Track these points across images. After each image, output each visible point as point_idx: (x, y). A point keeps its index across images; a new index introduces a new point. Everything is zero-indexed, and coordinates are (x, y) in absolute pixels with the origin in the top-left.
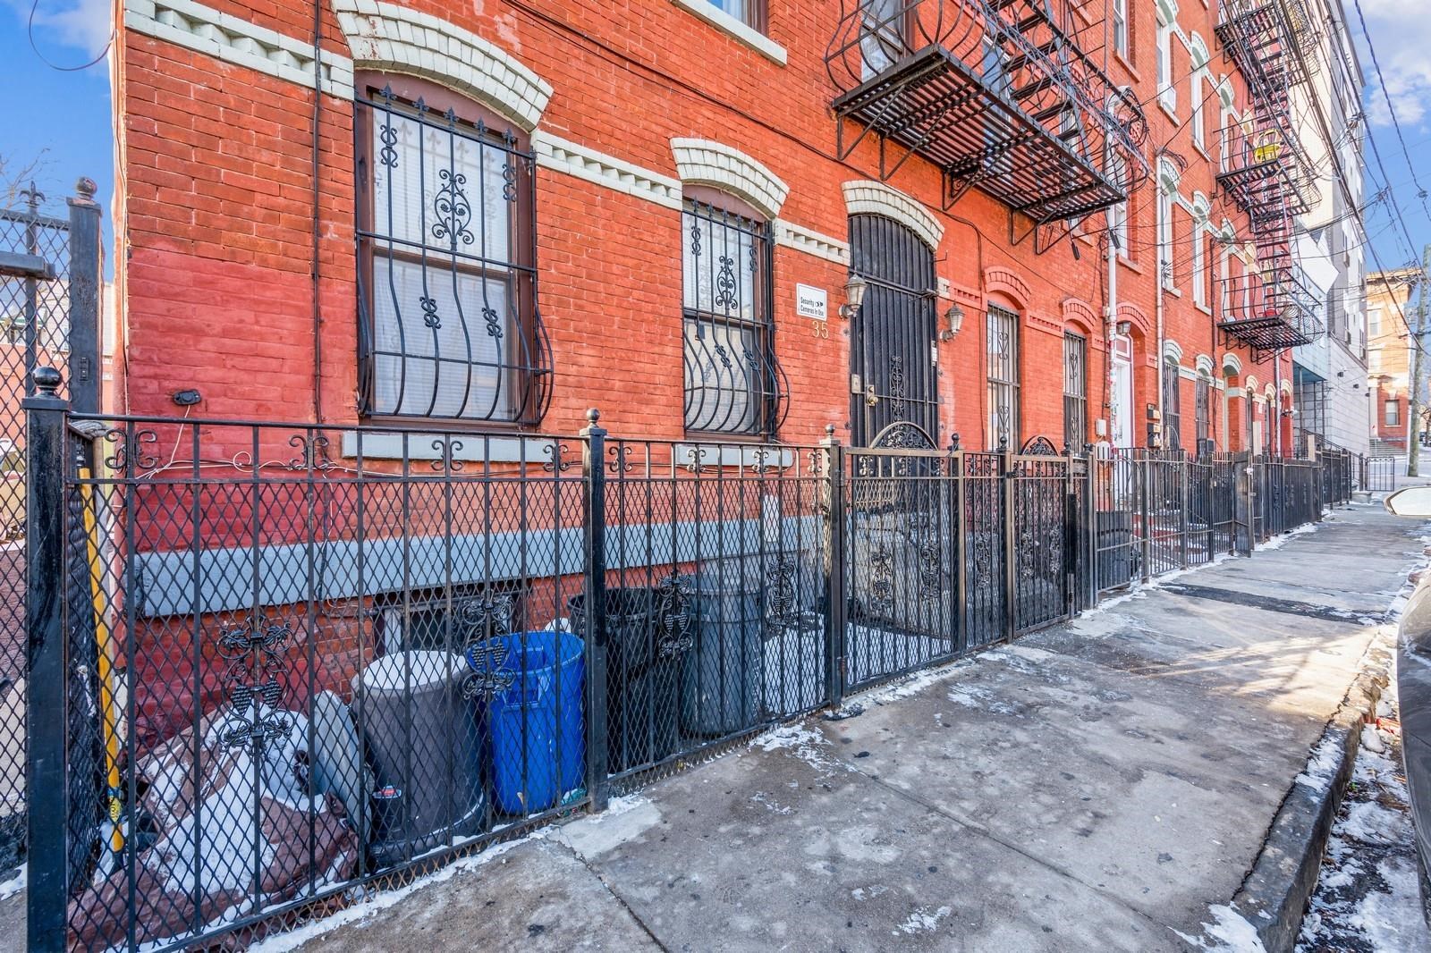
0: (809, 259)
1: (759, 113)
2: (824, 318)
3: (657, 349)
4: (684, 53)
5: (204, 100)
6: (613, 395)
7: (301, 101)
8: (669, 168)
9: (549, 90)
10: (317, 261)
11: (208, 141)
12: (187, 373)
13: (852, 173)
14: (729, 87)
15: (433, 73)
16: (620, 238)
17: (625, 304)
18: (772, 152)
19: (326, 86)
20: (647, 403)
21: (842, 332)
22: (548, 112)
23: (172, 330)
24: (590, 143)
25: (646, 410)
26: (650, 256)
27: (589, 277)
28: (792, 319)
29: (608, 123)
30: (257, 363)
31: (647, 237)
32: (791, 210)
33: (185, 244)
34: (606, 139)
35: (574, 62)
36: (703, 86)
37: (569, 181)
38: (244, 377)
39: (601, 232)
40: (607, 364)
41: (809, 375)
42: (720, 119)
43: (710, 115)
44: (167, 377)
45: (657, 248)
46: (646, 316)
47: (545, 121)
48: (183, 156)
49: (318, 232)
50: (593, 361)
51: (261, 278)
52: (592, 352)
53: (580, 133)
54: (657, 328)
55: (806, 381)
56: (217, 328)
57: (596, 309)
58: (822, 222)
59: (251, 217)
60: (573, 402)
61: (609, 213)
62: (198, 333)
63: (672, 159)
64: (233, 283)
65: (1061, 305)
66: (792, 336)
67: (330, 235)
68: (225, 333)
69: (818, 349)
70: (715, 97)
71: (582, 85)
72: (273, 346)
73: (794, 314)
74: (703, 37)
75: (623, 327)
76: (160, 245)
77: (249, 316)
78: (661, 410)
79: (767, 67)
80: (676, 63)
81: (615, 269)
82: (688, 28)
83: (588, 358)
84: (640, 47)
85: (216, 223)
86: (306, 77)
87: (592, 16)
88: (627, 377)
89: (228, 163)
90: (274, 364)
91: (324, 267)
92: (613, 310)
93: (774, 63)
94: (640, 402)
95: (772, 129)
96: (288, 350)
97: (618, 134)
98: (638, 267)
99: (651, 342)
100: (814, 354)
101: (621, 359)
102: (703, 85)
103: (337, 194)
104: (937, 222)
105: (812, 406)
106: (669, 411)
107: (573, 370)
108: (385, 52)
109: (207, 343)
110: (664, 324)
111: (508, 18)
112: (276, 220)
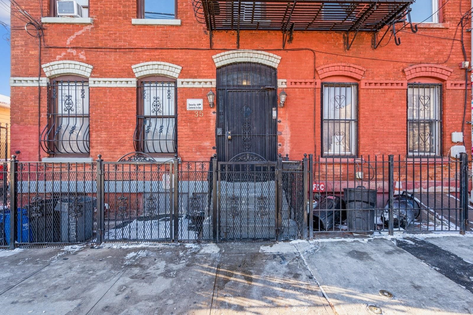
0: (194, 89)
1: (170, 46)
2: (202, 109)
3: (127, 130)
4: (138, 38)
5: (22, 95)
6: (111, 145)
7: (37, 89)
8: (131, 74)
9: (91, 67)
10: (39, 122)
11: (22, 103)
12: (18, 148)
13: (220, 51)
14: (156, 42)
15: (67, 73)
16: (114, 100)
17: (116, 119)
18: (175, 57)
19: (41, 85)
20: (123, 146)
21: (211, 113)
22: (93, 72)
23: (16, 140)
24: (105, 76)
25: (123, 148)
26: (124, 103)
27: (104, 113)
28: (185, 112)
29: (111, 69)
30: (29, 144)
31: (124, 98)
32: (183, 74)
33: (18, 124)
34: (110, 74)
35: (101, 56)
36: (145, 46)
37: (99, 89)
38: (27, 147)
39: (108, 100)
40: (110, 136)
41: (193, 131)
42: (152, 53)
43: (148, 54)
44: (15, 149)
45: (127, 100)
46: (123, 121)
47: (92, 75)
48: (18, 107)
49: (40, 116)
50: (105, 136)
51: (30, 127)
52: (105, 133)
53: (103, 75)
54: (127, 124)
55: (191, 133)
56: (23, 139)
57: (107, 121)
58: (201, 74)
59: (29, 116)
60: (99, 147)
61: (111, 94)
62: (20, 140)
63: (133, 72)
64: (25, 129)
65: (403, 71)
66: (184, 118)
67: (42, 116)
68: (24, 140)
69: (198, 121)
70: (151, 47)
71: (103, 61)
72: (32, 141)
73: (186, 110)
74: (145, 30)
75: (115, 125)
76: (15, 124)
77: (28, 136)
78: (128, 148)
79: (174, 29)
80: (136, 43)
81: (113, 109)
82: (140, 30)
83: (104, 135)
84: (122, 43)
85: (23, 118)
86: (37, 85)
87: (107, 41)
88: (116, 139)
89: (25, 106)
90: (32, 144)
91: (41, 123)
92: (112, 121)
93: (177, 26)
94: (120, 146)
95: (175, 49)
96: (34, 141)
97: (114, 71)
98: (120, 107)
99: (125, 128)
100: (196, 123)
101: (115, 134)
102: (145, 45)
103: (44, 107)
104: (275, 56)
105: (194, 142)
106: (130, 148)
107: (99, 139)
108: (53, 73)
109: (21, 142)
110: (129, 122)
111: (82, 53)
112: (32, 115)
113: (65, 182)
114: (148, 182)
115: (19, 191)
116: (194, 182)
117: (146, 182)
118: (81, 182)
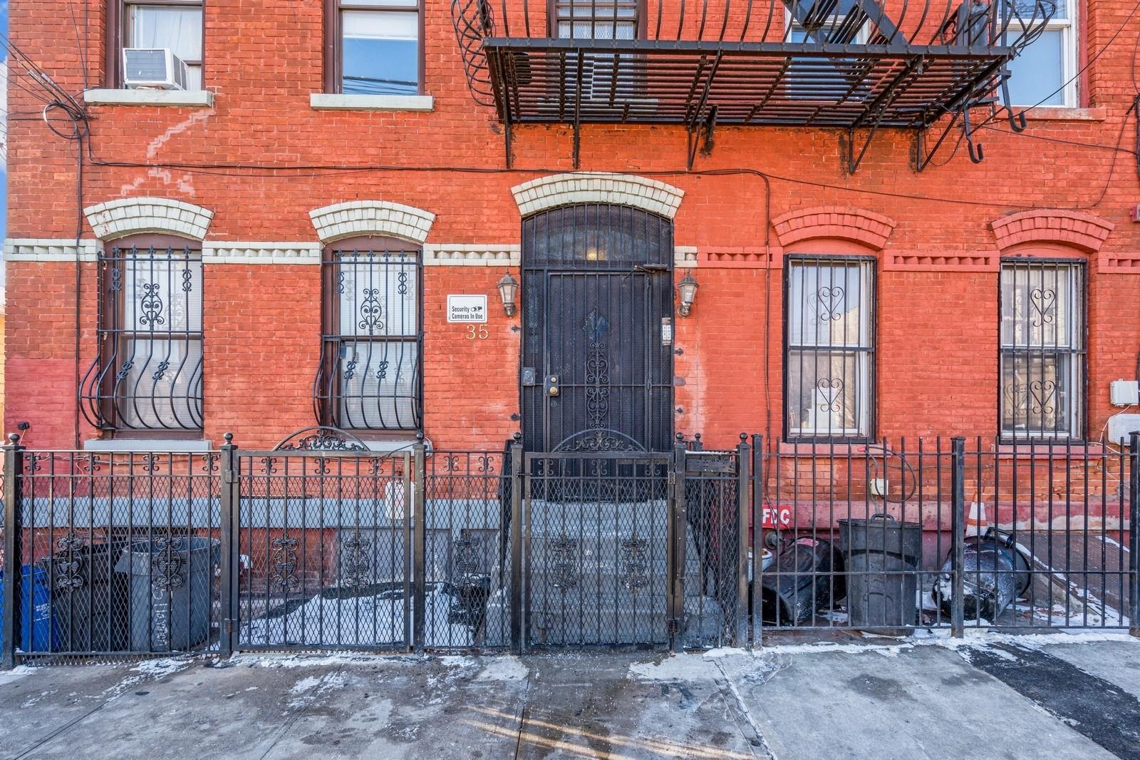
0: (465, 271)
1: (405, 161)
2: (484, 319)
3: (296, 371)
4: (326, 143)
5: (34, 282)
6: (258, 408)
7: (73, 269)
8: (308, 233)
9: (209, 213)
10: (78, 350)
11: (34, 303)
12: (25, 414)
13: (531, 174)
14: (372, 151)
15: (148, 229)
16: (265, 297)
17: (269, 343)
18: (419, 189)
19: (82, 258)
20: (287, 411)
21: (509, 329)
22: (212, 226)
23: (20, 395)
24: (244, 237)
25: (286, 416)
26: (290, 304)
27: (241, 328)
28: (442, 328)
29: (258, 218)
30: (52, 407)
31: (289, 290)
32: (437, 233)
33: (25, 354)
34: (255, 230)
35: (232, 187)
36: (344, 162)
37: (227, 267)
38: (47, 414)
39: (251, 296)
40: (253, 386)
41: (462, 374)
42: (361, 181)
43: (351, 181)
44: (17, 417)
45: (298, 297)
46: (287, 348)
47: (211, 234)
48: (25, 312)
49: (79, 334)
50: (243, 386)
51: (54, 364)
52: (242, 379)
53: (237, 233)
54: (297, 356)
55: (459, 380)
56: (36, 392)
57: (247, 350)
58: (483, 233)
59: (51, 335)
60: (227, 414)
61: (257, 282)
62: (29, 395)
63: (312, 227)
64: (42, 369)
65: (989, 228)
66: (440, 342)
67: (85, 336)
68: (40, 394)
69: (475, 350)
70: (357, 165)
71: (238, 200)
72: (59, 398)
73: (444, 322)
74: (344, 122)
75: (267, 358)
76: (16, 356)
77: (49, 384)
78: (299, 415)
79: (417, 118)
80: (321, 153)
81: (262, 319)
82: (331, 122)
83: (239, 383)
84: (286, 154)
85: (37, 341)
86: (71, 257)
87: (246, 150)
88: (270, 393)
89: (43, 311)
90: (59, 406)
91: (82, 353)
92: (258, 349)
93: (422, 112)
94: (281, 411)
95: (419, 169)
96: (65, 399)
97: (266, 224)
98: (281, 314)
99: (291, 366)
100: (469, 355)
101: (266, 382)
102: (343, 160)
103: (90, 313)
104: (668, 187)
105: (464, 402)
106: (306, 416)
107: (227, 393)
108: (112, 228)
109: (32, 400)
110: (304, 352)
111: (186, 178)
112: (61, 333)
113: (142, 502)
114: (350, 501)
115: (26, 523)
116: (465, 502)
117: (344, 502)
118: (180, 501)
